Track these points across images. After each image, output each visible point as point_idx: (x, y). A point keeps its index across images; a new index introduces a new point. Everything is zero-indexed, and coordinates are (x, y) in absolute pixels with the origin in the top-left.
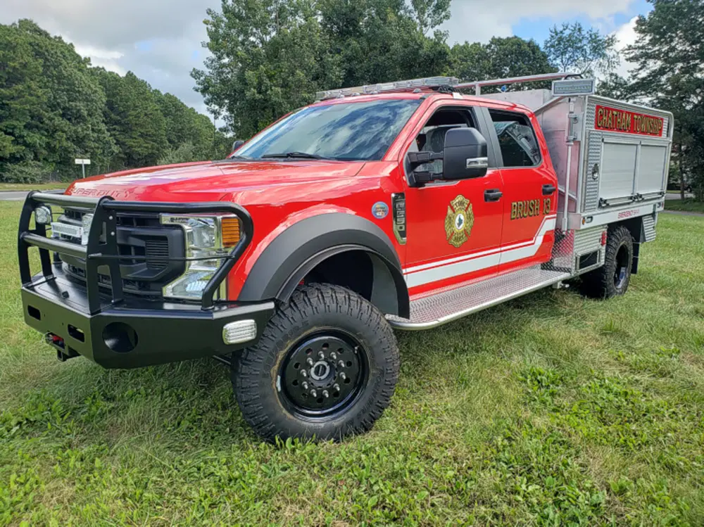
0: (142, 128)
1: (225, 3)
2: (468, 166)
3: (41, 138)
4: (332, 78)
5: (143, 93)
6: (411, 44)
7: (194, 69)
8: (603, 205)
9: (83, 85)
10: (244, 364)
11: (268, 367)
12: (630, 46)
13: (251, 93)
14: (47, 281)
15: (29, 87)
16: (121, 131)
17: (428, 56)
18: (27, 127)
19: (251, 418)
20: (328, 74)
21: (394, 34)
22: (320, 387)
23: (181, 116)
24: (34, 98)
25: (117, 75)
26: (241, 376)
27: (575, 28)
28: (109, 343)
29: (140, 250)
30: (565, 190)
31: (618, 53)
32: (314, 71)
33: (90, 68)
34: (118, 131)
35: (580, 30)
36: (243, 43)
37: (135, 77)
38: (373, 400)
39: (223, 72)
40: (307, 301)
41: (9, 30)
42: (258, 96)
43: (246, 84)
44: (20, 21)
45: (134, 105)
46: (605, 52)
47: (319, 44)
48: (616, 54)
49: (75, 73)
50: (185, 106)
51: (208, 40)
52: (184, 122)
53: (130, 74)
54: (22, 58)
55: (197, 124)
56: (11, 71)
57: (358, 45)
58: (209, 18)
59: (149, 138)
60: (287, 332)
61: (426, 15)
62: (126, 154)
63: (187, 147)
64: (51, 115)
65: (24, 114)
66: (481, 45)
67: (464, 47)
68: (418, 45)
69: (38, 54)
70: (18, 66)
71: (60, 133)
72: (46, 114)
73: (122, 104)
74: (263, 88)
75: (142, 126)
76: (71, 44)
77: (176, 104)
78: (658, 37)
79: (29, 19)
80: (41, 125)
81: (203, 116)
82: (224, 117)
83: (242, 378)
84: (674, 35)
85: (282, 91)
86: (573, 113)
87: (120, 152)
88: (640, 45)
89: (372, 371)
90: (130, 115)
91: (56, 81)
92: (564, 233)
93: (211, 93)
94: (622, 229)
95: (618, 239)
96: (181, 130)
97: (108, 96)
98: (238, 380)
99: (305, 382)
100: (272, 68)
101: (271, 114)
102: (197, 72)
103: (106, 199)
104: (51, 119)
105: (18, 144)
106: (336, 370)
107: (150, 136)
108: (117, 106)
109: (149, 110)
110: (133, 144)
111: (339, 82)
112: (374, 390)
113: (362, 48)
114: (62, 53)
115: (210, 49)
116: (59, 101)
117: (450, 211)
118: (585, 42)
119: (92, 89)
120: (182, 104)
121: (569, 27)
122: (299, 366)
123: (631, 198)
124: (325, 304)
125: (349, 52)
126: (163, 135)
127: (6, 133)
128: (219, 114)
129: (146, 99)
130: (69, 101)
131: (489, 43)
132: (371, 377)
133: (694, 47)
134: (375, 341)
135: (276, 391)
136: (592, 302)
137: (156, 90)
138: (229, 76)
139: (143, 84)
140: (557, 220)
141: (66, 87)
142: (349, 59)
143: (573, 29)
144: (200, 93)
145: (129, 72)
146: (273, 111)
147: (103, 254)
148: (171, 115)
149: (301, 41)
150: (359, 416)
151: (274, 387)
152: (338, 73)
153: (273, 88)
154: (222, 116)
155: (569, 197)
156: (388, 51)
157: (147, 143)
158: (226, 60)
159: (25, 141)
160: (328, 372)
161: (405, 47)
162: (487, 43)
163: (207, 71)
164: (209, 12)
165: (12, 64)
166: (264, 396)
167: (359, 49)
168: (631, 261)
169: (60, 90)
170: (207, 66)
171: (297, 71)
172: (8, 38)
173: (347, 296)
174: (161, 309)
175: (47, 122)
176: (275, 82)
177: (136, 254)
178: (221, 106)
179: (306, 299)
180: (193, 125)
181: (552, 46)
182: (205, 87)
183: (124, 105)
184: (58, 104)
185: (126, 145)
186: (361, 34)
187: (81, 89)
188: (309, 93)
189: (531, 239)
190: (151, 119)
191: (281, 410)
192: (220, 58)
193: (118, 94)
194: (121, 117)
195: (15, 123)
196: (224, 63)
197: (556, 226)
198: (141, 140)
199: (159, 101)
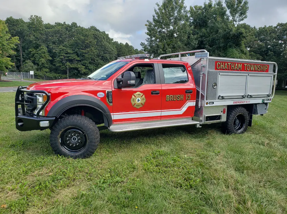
1: (154, 17)
3: (94, 67)
5: (130, 51)
6: (227, 30)
7: (142, 42)
8: (221, 98)
9: (109, 48)
11: (57, 135)
13: (160, 51)
15: (91, 49)
17: (234, 34)
18: (90, 63)
21: (219, 26)
24: (92, 53)
25: (123, 44)
32: (185, 42)
33: (113, 42)
36: (159, 32)
39: (152, 43)
41: (87, 30)
42: (162, 52)
43: (159, 48)
44: (91, 27)
49: (107, 44)
53: (127, 44)
54: (90, 39)
56: (86, 44)
58: (148, 24)
61: (236, 17)
64: (97, 59)
65: (89, 59)
66: (273, 27)
67: (264, 28)
68: (230, 30)
69: (96, 38)
70: (88, 42)
71: (100, 65)
72: (96, 59)
76: (108, 34)
79: (94, 26)
80: (94, 63)
86: (202, 64)
89: (88, 141)
91: (100, 47)
92: (199, 107)
94: (239, 108)
95: (236, 112)
97: (118, 52)
100: (169, 41)
102: (143, 44)
104: (97, 60)
105: (87, 69)
112: (88, 146)
113: (207, 32)
114: (103, 37)
115: (148, 34)
116: (100, 54)
117: (133, 97)
119: (112, 49)
123: (242, 96)
125: (201, 34)
127: (83, 65)
129: (132, 53)
130: (104, 54)
134: (88, 133)
137: (136, 49)
141: (103, 49)
142: (201, 37)
151: (59, 141)
152: (195, 43)
159: (88, 68)
161: (224, 31)
162: (276, 26)
163: (146, 43)
164: (148, 21)
165: (87, 42)
166: (56, 143)
169: (101, 50)
170: (147, 41)
172: (86, 33)
174: (33, 117)
175: (96, 61)
182: (145, 49)
184: (100, 55)
187: (108, 50)
189: (179, 108)
192: (151, 38)
193: (121, 51)
195: (86, 62)
196: (153, 40)
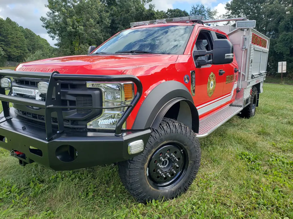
0: (15, 44)
2: (226, 58)
4: (105, 23)
5: (15, 28)
6: (139, 9)
7: (42, 17)
8: (253, 77)
10: (131, 163)
11: (143, 164)
12: (224, 15)
13: (69, 29)
14: (7, 120)
16: (5, 44)
17: (147, 15)
19: (133, 191)
20: (104, 21)
22: (165, 172)
23: (33, 39)
25: (2, 19)
26: (129, 169)
27: (201, 6)
28: (58, 157)
29: (72, 103)
30: (241, 71)
31: (218, 17)
32: (97, 20)
34: (3, 44)
35: (203, 7)
36: (64, 6)
37: (11, 20)
38: (190, 176)
39: (55, 19)
40: (162, 128)
42: (73, 30)
43: (67, 24)
45: (11, 33)
46: (213, 17)
47: (100, 8)
48: (217, 18)
50: (36, 35)
51: (48, 4)
52: (35, 41)
53: (8, 19)
55: (41, 43)
57: (116, 9)
59: (19, 48)
60: (152, 144)
62: (7, 55)
63: (38, 52)
66: (164, 12)
68: (142, 10)
73: (5, 32)
74: (75, 27)
75: (15, 43)
77: (31, 33)
78: (234, 11)
81: (44, 39)
82: (57, 39)
83: (130, 171)
84: (240, 11)
85: (84, 28)
86: (245, 36)
87: (5, 54)
88: (227, 14)
89: (190, 162)
90: (9, 37)
92: (240, 90)
93: (50, 28)
94: (255, 88)
95: (254, 92)
96: (34, 45)
98: (128, 172)
99: (159, 170)
100: (79, 18)
101: (78, 38)
102: (43, 18)
103: (55, 73)
106: (173, 162)
107: (19, 47)
108: (2, 33)
109: (18, 36)
110: (11, 50)
111: (109, 25)
112: (191, 171)
115: (49, 8)
117: (209, 80)
118: (206, 12)
120: (34, 33)
121: (199, 6)
122: (156, 162)
123: (259, 74)
124: (170, 129)
125: (112, 12)
126: (25, 47)
128: (54, 37)
129: (17, 30)
131: (167, 12)
132: (189, 165)
133: (248, 16)
134: (192, 147)
135: (146, 176)
136: (247, 119)
137: (21, 27)
138: (59, 21)
139: (14, 23)
140: (237, 84)
142: (112, 15)
143: (200, 7)
144: (45, 28)
145: (8, 18)
146: (79, 37)
147: (53, 105)
148: (29, 38)
149: (91, 6)
150: (183, 184)
151: (146, 174)
152: (108, 21)
153: (80, 26)
154: (56, 39)
155: (242, 74)
156: (129, 12)
157: (18, 51)
158: (57, 13)
160: (168, 163)
161: (137, 11)
163: (48, 18)
166: (141, 179)
167: (117, 11)
168: (256, 102)
170: (48, 16)
171: (90, 20)
173: (180, 125)
174: (86, 136)
176: (80, 24)
177: (70, 105)
178: (55, 34)
179: (161, 126)
180: (39, 43)
181: (193, 14)
182: (47, 25)
183: (6, 32)
185: (8, 51)
186: (117, 5)
188: (96, 29)
189: (230, 93)
190: (20, 40)
191: (149, 186)
192: (54, 12)
193: (3, 27)
194: (4, 38)
196: (56, 15)
197: (237, 87)
198: (15, 49)
199: (23, 32)
